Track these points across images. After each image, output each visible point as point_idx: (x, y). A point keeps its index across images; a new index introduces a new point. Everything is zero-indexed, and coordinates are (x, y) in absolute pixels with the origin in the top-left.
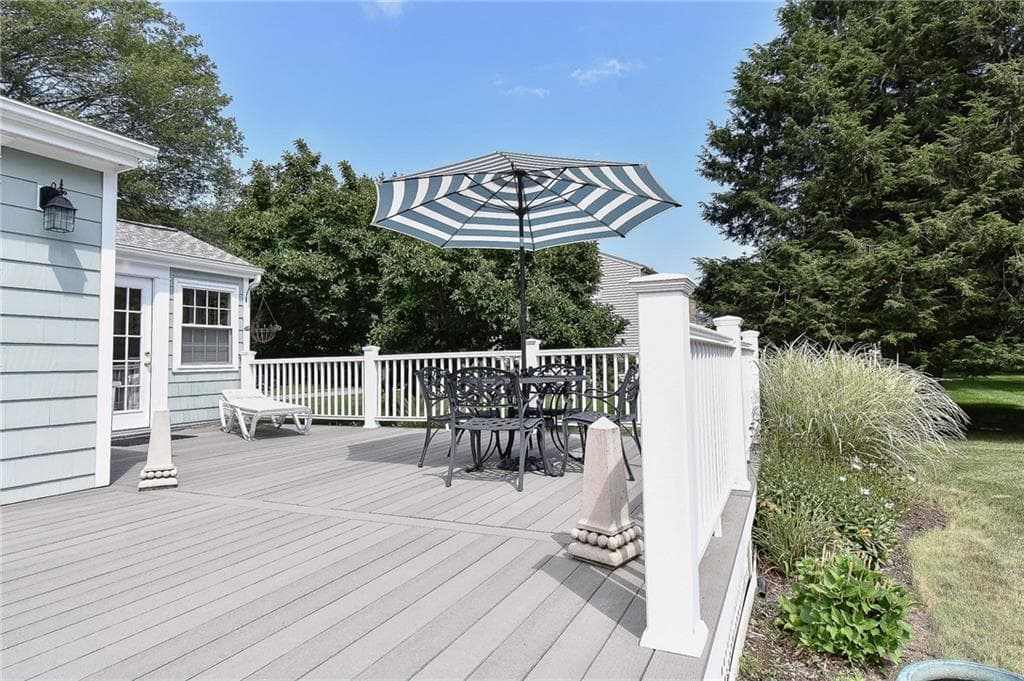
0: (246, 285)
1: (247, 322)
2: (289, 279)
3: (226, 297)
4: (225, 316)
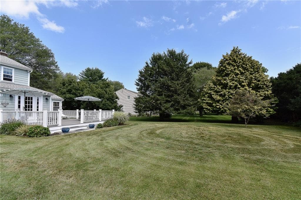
0: (62, 101)
1: (62, 106)
2: (68, 99)
3: (59, 103)
4: (59, 105)
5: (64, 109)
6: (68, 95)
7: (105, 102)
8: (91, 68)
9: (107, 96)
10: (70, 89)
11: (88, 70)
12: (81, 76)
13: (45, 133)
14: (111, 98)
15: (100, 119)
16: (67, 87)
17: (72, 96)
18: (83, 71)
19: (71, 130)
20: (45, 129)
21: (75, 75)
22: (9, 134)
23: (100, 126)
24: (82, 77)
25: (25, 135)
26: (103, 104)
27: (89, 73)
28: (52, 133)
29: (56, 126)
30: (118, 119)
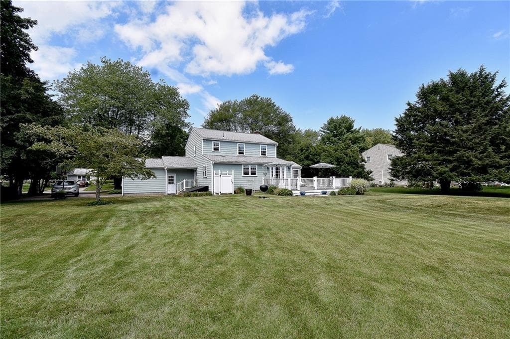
0: (300, 169)
1: (300, 174)
3: (298, 171)
4: (298, 173)
5: (302, 177)
6: (306, 162)
7: (345, 167)
8: (335, 118)
9: (347, 159)
10: (308, 155)
11: (332, 121)
12: (322, 131)
13: (290, 194)
14: (353, 163)
15: (334, 186)
16: (304, 153)
17: (309, 162)
18: (325, 124)
19: (306, 194)
20: (290, 191)
21: (315, 131)
22: (270, 194)
23: (333, 194)
24: (324, 132)
25: (279, 195)
26: (343, 171)
27: (332, 126)
28: (294, 195)
29: (297, 190)
30: (355, 188)
